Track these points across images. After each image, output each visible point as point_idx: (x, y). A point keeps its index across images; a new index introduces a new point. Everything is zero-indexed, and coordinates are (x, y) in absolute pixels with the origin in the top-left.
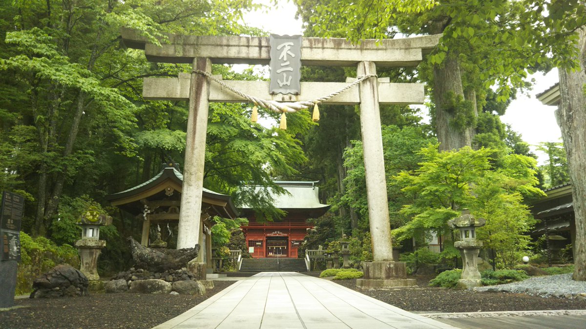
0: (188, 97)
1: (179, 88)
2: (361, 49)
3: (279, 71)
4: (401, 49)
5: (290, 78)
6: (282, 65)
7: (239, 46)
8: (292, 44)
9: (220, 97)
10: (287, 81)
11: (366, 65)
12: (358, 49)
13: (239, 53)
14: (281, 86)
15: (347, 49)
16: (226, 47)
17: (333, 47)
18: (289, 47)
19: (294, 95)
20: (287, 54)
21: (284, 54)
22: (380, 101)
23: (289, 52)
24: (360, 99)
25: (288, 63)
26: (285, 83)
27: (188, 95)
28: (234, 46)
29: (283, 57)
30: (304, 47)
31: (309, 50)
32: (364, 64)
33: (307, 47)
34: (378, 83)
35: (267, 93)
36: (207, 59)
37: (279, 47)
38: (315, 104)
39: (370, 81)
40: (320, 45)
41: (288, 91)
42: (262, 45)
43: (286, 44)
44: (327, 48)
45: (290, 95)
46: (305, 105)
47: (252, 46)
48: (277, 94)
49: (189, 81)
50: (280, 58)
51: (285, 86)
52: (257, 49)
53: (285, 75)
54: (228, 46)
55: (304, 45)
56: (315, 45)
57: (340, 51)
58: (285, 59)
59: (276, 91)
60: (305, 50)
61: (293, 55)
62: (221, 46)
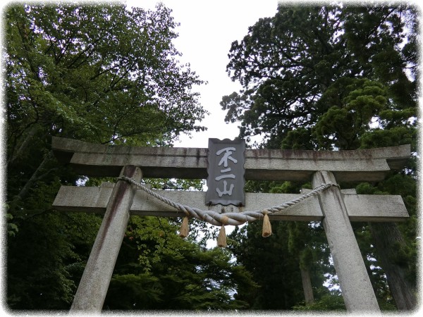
0: (105, 207)
1: (98, 197)
2: (315, 160)
3: (218, 178)
4: (361, 159)
5: (232, 186)
6: (222, 171)
7: (174, 156)
8: (234, 149)
9: (144, 207)
10: (228, 189)
11: (323, 174)
12: (310, 160)
13: (173, 162)
14: (220, 195)
15: (298, 159)
16: (160, 157)
17: (282, 157)
18: (231, 153)
19: (237, 206)
20: (228, 160)
21: (224, 160)
22: (350, 215)
23: (230, 158)
24: (323, 212)
25: (229, 169)
26: (225, 192)
27: (106, 204)
28: (170, 156)
29: (223, 163)
30: (249, 158)
31: (254, 160)
32: (321, 174)
33: (252, 158)
34: (343, 195)
35: (202, 203)
36: (137, 168)
37: (218, 153)
38: (264, 214)
39: (332, 191)
40: (266, 156)
41: (229, 202)
42: (201, 155)
43: (227, 149)
44: (275, 158)
45: (231, 206)
46: (251, 215)
47: (189, 156)
48: (215, 205)
49: (112, 190)
50: (220, 164)
51: (226, 196)
52: (195, 159)
53: (225, 183)
54: (162, 155)
55: (249, 156)
56: (260, 155)
57: (289, 161)
58: (226, 165)
59: (214, 201)
60: (249, 160)
61: (235, 161)
62: (155, 155)
